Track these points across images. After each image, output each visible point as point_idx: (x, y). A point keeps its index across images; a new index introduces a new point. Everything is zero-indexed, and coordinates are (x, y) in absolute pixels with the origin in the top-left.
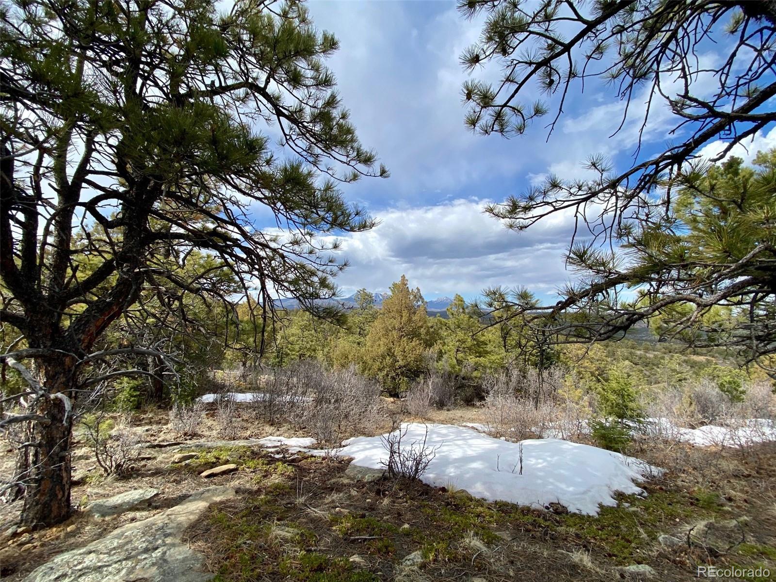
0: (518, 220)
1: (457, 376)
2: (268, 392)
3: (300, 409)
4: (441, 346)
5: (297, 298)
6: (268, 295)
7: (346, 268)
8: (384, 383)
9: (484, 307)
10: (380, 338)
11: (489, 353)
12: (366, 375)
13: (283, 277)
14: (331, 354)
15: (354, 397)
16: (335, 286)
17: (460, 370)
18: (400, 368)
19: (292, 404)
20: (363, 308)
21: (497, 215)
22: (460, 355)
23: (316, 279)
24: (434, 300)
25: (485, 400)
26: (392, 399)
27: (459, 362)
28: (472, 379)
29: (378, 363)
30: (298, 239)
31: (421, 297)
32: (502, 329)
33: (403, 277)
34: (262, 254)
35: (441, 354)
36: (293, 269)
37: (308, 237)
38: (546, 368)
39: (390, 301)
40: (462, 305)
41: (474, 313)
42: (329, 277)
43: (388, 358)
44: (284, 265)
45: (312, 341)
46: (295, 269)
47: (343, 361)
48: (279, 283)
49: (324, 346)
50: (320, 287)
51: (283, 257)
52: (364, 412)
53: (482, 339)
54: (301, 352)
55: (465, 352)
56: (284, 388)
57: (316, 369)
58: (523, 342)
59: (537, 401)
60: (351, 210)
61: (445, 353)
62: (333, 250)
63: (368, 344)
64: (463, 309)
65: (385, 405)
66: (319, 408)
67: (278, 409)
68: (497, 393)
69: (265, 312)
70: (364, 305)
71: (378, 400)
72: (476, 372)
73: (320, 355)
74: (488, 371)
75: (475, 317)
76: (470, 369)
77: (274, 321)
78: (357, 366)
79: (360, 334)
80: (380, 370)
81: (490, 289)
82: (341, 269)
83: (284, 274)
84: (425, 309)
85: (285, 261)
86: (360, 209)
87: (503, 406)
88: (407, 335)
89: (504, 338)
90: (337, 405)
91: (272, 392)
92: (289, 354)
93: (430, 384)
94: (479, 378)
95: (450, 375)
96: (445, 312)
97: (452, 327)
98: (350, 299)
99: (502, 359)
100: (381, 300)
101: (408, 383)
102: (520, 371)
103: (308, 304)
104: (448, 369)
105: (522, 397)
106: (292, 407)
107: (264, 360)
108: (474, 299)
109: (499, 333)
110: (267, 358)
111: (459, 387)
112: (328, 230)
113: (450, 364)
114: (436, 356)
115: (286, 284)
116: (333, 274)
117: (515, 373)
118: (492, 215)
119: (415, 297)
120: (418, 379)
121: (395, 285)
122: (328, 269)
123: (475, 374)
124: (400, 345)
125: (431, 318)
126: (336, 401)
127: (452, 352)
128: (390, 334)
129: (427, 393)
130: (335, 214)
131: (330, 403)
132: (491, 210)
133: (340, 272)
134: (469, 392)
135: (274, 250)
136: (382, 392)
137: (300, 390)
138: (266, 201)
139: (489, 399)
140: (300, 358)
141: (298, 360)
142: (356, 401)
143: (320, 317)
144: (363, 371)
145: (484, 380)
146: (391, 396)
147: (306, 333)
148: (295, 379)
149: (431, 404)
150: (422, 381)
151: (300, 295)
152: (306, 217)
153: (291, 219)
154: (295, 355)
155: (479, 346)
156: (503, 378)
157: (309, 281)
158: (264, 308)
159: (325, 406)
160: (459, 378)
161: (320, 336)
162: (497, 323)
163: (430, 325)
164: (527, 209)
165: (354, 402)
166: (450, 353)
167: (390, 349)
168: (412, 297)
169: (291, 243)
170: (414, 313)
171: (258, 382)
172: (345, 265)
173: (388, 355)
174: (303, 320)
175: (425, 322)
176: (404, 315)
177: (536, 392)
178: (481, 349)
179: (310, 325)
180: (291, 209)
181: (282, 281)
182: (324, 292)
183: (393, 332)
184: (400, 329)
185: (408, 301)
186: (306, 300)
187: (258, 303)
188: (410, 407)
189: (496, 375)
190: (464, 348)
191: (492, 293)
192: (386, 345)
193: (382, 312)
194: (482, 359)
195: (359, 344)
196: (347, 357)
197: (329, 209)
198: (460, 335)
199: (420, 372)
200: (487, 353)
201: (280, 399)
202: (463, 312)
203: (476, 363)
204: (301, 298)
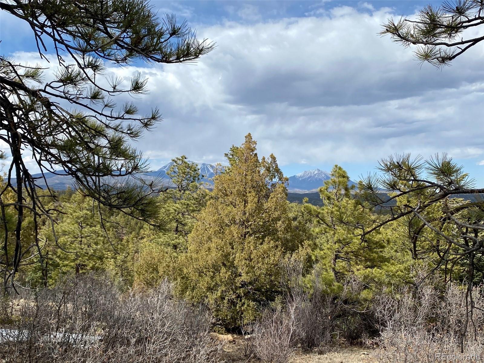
0: (438, 47)
1: (334, 299)
2: (25, 327)
3: (80, 354)
4: (309, 250)
5: (73, 173)
6: (26, 171)
7: (155, 123)
8: (217, 311)
9: (381, 188)
10: (210, 238)
11: (387, 260)
12: (187, 299)
13: (49, 139)
14: (129, 264)
15: (169, 334)
16: (138, 153)
17: (341, 289)
18: (243, 286)
19: (66, 346)
20: (182, 189)
21: (404, 38)
22: (341, 264)
23: (103, 142)
24: (299, 174)
25: (379, 335)
26: (230, 337)
27: (339, 276)
28: (359, 302)
29: (207, 279)
30: (74, 74)
31: (278, 170)
32: (410, 225)
33: (249, 136)
34: (13, 99)
35: (309, 263)
36: (65, 126)
37: (90, 71)
38: (476, 284)
39: (228, 177)
40: (344, 183)
41: (367, 198)
42: (126, 138)
43: (223, 270)
44: (50, 119)
45: (96, 244)
46: (69, 126)
47: (149, 276)
48: (43, 150)
49: (116, 252)
50: (111, 154)
51: (48, 104)
52: (184, 359)
53: (377, 238)
54: (78, 262)
55: (348, 260)
56: (53, 322)
57: (104, 290)
58: (444, 246)
59: (461, 336)
60: (163, 25)
61: (317, 261)
62: (133, 94)
63: (192, 247)
64: (346, 189)
65: (219, 347)
66: (110, 352)
67: (44, 355)
68: (398, 324)
69: (20, 198)
70: (184, 183)
71: (208, 339)
72: (365, 291)
73: (110, 266)
74: (385, 289)
75: (365, 203)
76: (356, 287)
77: (36, 214)
78: (172, 284)
79: (177, 230)
80: (210, 289)
81: (392, 159)
82: (146, 125)
83: (50, 134)
84: (285, 190)
85: (51, 112)
86: (178, 25)
87: (408, 346)
88: (255, 233)
89: (414, 240)
90: (140, 348)
91: (32, 328)
92: (58, 265)
93: (292, 311)
94: (371, 301)
95: (324, 295)
96: (317, 194)
97: (328, 219)
98: (160, 173)
99: (408, 270)
100: (211, 175)
101: (256, 310)
102: (436, 289)
103: (91, 183)
104: (321, 286)
105: (437, 330)
106: (66, 351)
107: (17, 275)
108: (366, 176)
109: (404, 230)
110: (24, 272)
111: (339, 316)
112: (124, 59)
113: (324, 280)
114: (301, 266)
115: (54, 151)
116: (133, 134)
117: (428, 291)
118: (396, 37)
119: (268, 169)
120: (272, 304)
121: (234, 150)
122: (125, 124)
123: (364, 294)
124: (243, 250)
125: (293, 204)
126: (138, 342)
127: (328, 259)
128: (227, 232)
129: (287, 325)
130: (136, 32)
131: (129, 344)
132: (394, 30)
133: (145, 130)
134: (354, 323)
135: (33, 93)
136: (214, 324)
137: (79, 323)
138: (20, 12)
139: (386, 335)
140: (77, 271)
141: (73, 275)
142: (172, 341)
143: (111, 206)
144: (183, 292)
145: (379, 304)
146: (228, 331)
147: (87, 230)
148: (70, 305)
149: (293, 344)
150: (279, 307)
151: (78, 170)
152: (87, 38)
153: (62, 42)
154: (68, 266)
155: (371, 250)
156: (408, 300)
157: (92, 146)
158: (19, 192)
159: (120, 350)
160: (339, 302)
161: (111, 234)
162: (402, 215)
163: (291, 215)
164: (453, 28)
165: (168, 342)
166: (324, 261)
167: (227, 256)
168: (263, 171)
169: (61, 81)
170: (267, 196)
171: (9, 310)
172: (153, 118)
173: (224, 265)
174: (81, 209)
175: (285, 210)
176: (250, 199)
177: (460, 321)
178: (374, 255)
179: (92, 216)
180: (63, 24)
181: (48, 146)
182: (118, 163)
183: (232, 228)
184: (243, 223)
185: (256, 176)
186: (89, 178)
187: (9, 185)
188: (259, 349)
189: (398, 296)
190: (347, 253)
191: (395, 167)
192: (220, 248)
193: (213, 194)
194: (375, 271)
195: (175, 247)
196: (156, 270)
197: (127, 25)
198: (341, 231)
199: (276, 292)
200: (384, 260)
201: (45, 338)
202: (347, 195)
203: (366, 277)
204: (80, 174)
